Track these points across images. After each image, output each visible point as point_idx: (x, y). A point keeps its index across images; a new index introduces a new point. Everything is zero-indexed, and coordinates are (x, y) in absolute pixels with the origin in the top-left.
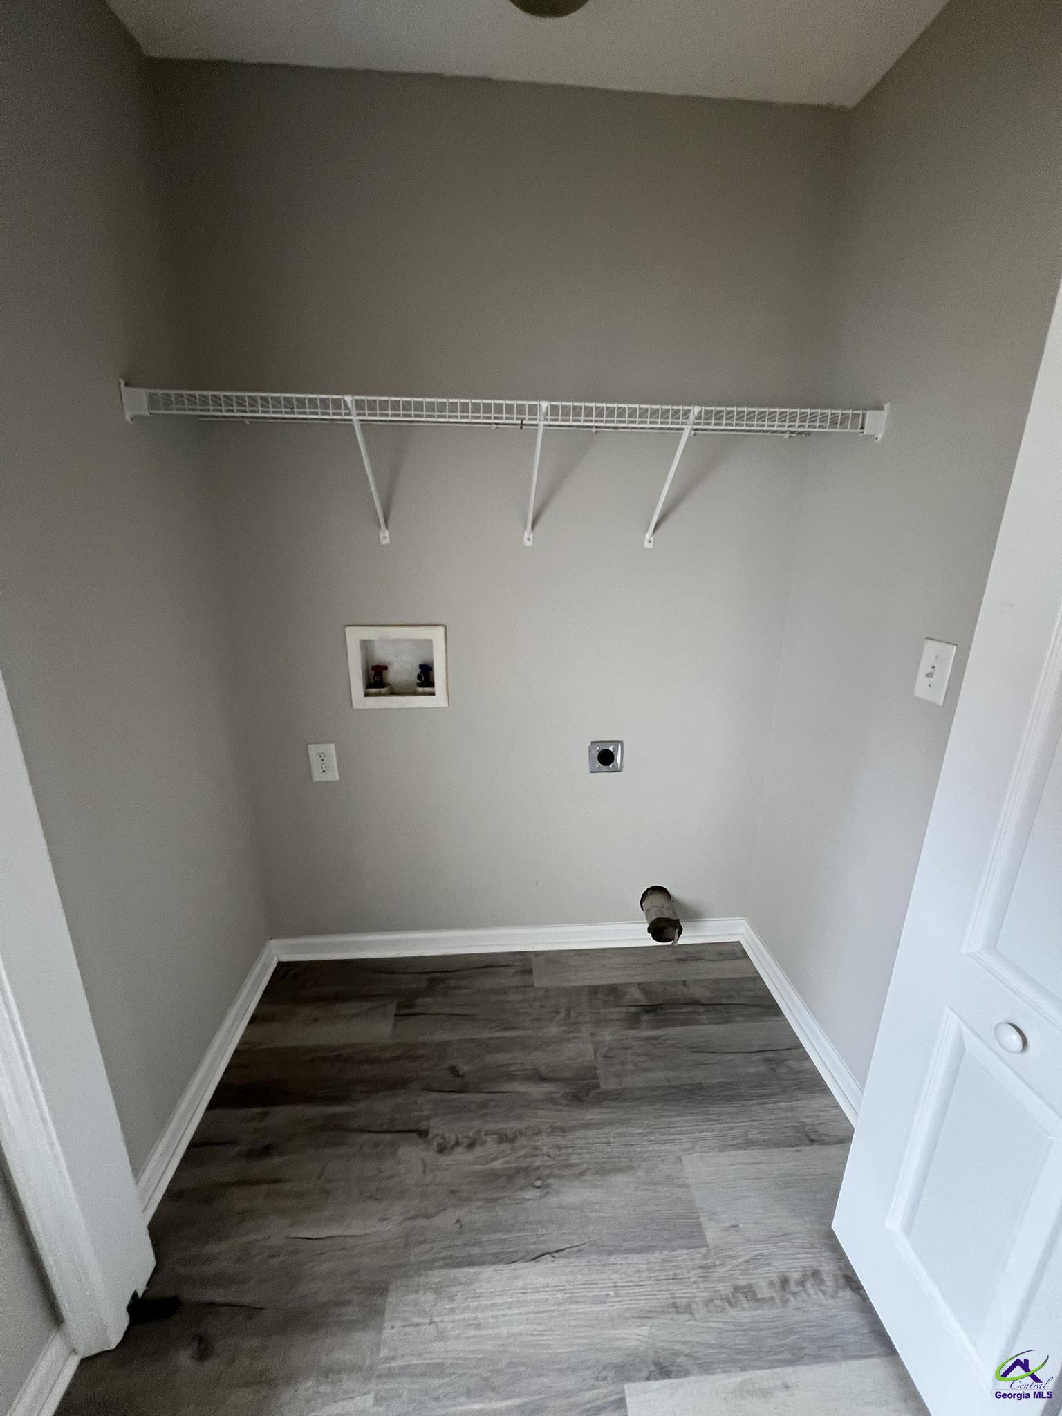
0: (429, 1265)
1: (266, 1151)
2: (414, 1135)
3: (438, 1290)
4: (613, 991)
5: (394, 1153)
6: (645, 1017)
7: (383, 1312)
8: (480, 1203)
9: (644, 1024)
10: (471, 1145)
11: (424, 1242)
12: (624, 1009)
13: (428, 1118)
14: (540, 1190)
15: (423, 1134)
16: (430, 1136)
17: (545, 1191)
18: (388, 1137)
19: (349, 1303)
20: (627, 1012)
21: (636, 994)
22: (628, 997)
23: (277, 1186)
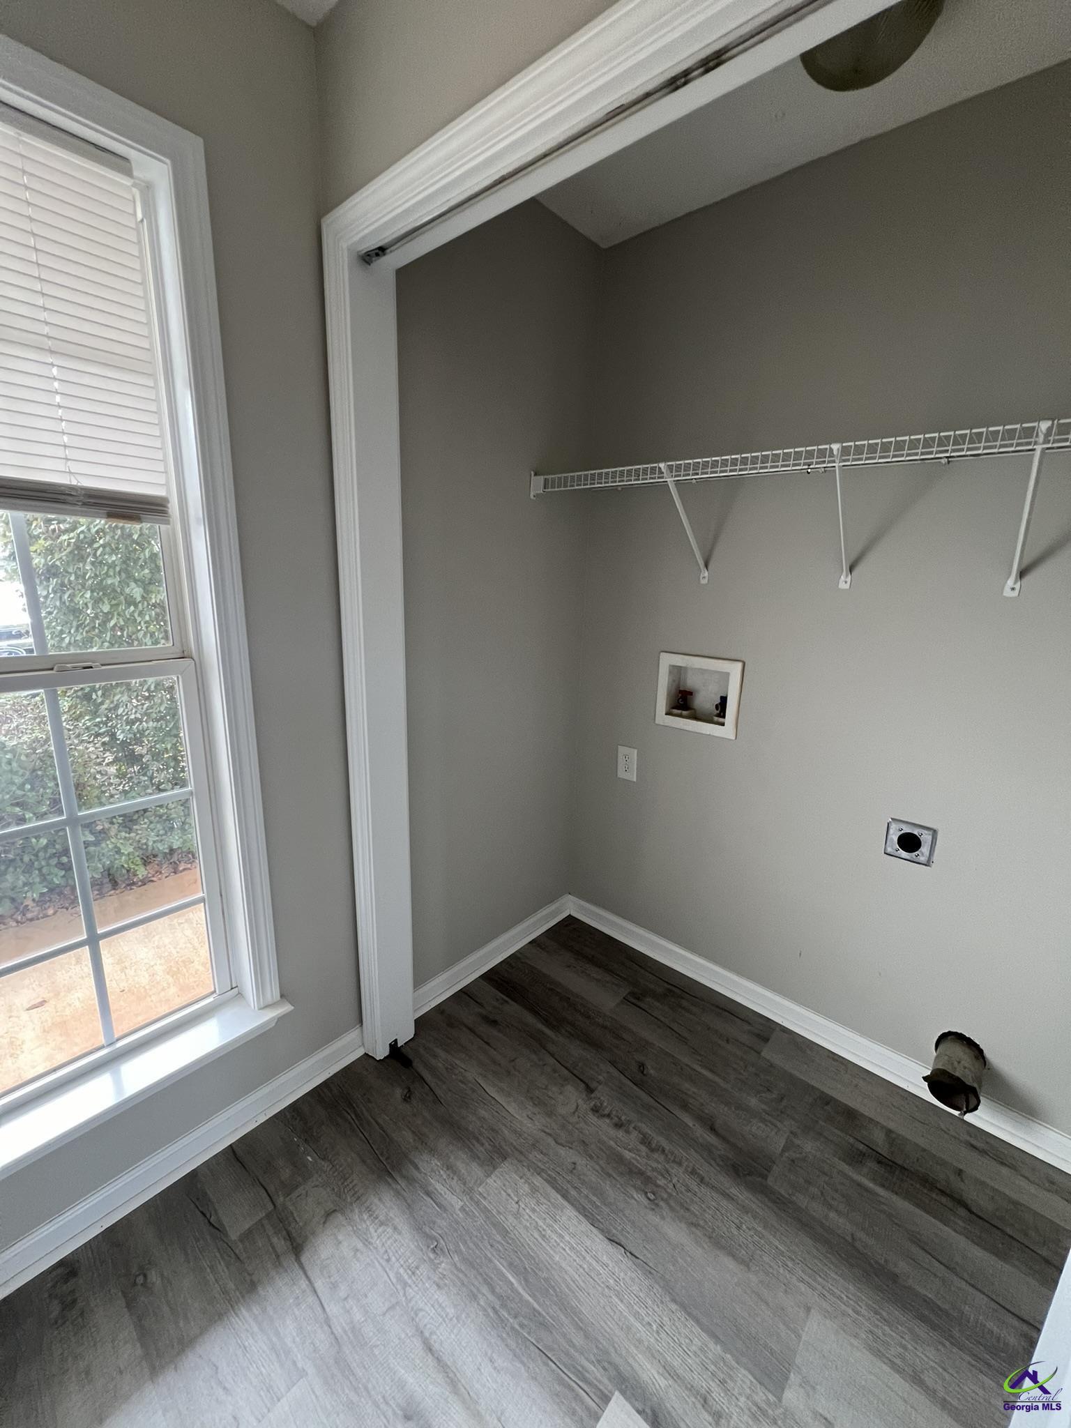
0: (539, 1172)
1: (494, 1023)
2: (582, 1085)
3: (534, 1190)
4: (850, 1116)
5: (562, 1086)
6: (872, 1165)
7: (495, 1168)
8: (597, 1167)
9: (865, 1170)
10: (619, 1126)
11: (545, 1154)
12: (852, 1140)
13: (599, 1082)
14: (648, 1201)
15: (590, 1090)
16: (593, 1095)
17: (653, 1207)
18: (566, 1072)
19: (482, 1145)
20: (852, 1146)
21: (879, 1138)
22: (865, 1133)
23: (487, 1047)
